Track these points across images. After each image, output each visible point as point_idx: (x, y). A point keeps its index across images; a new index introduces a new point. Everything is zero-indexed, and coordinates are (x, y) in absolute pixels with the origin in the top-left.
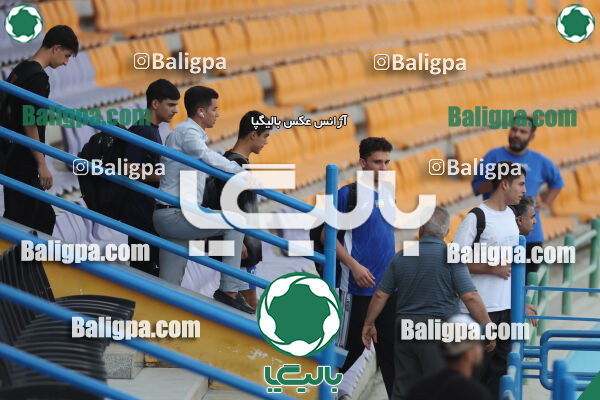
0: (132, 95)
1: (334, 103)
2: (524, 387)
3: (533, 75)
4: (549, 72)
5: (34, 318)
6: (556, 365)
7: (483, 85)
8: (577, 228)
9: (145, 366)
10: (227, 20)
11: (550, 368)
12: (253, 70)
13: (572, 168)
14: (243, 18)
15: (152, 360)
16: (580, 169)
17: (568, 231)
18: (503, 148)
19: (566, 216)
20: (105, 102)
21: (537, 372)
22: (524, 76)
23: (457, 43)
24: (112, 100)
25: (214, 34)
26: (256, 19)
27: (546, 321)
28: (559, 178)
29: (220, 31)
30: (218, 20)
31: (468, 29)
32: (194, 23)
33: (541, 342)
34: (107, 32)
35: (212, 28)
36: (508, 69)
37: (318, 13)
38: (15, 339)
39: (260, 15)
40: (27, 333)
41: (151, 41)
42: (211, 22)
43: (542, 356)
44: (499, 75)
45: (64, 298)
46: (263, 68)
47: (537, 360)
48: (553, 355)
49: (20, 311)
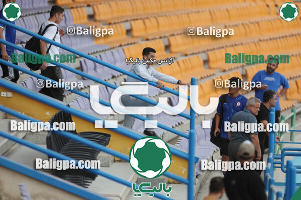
0: (109, 48)
1: (195, 52)
2: (274, 172)
3: (278, 40)
4: (285, 39)
5: (68, 141)
6: (288, 162)
7: (257, 44)
8: (297, 105)
9: (115, 162)
10: (149, 16)
11: (285, 164)
12: (161, 38)
13: (295, 79)
14: (156, 16)
15: (118, 159)
16: (298, 80)
17: (293, 106)
18: (264, 71)
19: (292, 100)
20: (98, 51)
21: (280, 165)
22: (275, 41)
23: (246, 26)
24: (101, 50)
25: (144, 23)
26: (162, 16)
27: (284, 144)
28: (288, 84)
29: (147, 21)
30: (146, 17)
31: (251, 21)
32: (136, 18)
33: (282, 153)
34: (99, 21)
35: (143, 20)
36: (268, 38)
37: (188, 14)
38: (60, 150)
39: (163, 14)
40: (65, 147)
41: (118, 25)
42: (143, 17)
43: (282, 159)
44: (264, 40)
45: (80, 133)
46: (165, 37)
47: (280, 160)
48: (287, 158)
49: (62, 138)
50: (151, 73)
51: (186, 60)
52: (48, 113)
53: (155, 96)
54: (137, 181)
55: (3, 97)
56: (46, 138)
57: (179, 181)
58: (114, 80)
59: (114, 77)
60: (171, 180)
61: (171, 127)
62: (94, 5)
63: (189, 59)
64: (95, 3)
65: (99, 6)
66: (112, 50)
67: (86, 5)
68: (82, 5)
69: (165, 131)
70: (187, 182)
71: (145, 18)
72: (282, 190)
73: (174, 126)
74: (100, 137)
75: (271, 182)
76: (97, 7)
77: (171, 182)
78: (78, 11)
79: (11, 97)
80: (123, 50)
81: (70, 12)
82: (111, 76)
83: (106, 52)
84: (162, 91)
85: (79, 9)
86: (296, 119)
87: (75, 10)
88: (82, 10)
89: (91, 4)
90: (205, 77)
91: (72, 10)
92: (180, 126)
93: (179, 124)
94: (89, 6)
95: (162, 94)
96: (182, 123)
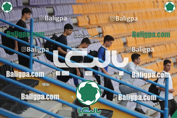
50: (137, 70)
52: (72, 97)
53: (142, 85)
55: (43, 86)
56: (71, 113)
58: (116, 75)
59: (115, 73)
61: (153, 106)
62: (103, 26)
64: (103, 25)
65: (106, 27)
67: (97, 26)
68: (95, 26)
69: (149, 109)
74: (106, 112)
76: (105, 28)
78: (92, 30)
79: (49, 86)
80: (121, 56)
81: (87, 31)
82: (113, 73)
84: (147, 83)
85: (93, 29)
87: (90, 30)
88: (95, 30)
89: (101, 26)
90: (174, 73)
91: (88, 30)
94: (99, 27)
95: (146, 84)
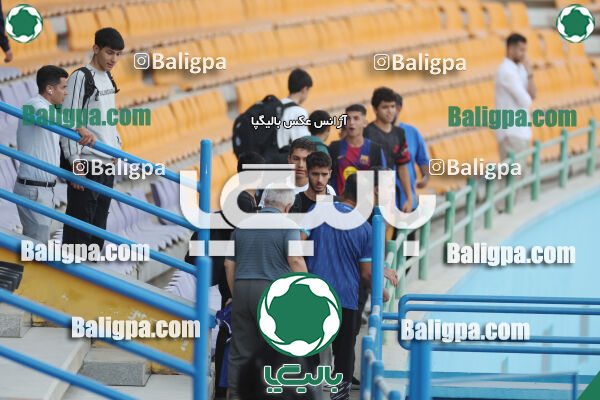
2: (384, 347)
9: (32, 326)
10: (108, 5)
14: (123, 4)
15: (40, 320)
26: (136, 4)
29: (102, 14)
30: (100, 5)
32: (77, 7)
33: (399, 305)
35: (94, 12)
42: (93, 6)
43: (400, 318)
47: (394, 322)
51: (189, 101)
54: (82, 368)
57: (174, 370)
60: (157, 367)
61: (157, 249)
63: (196, 100)
66: (25, 80)
70: (192, 369)
71: (97, 9)
72: (401, 387)
73: (164, 246)
75: (376, 369)
77: (156, 371)
83: (13, 83)
86: (432, 230)
92: (175, 247)
93: (174, 242)
96: (180, 240)
